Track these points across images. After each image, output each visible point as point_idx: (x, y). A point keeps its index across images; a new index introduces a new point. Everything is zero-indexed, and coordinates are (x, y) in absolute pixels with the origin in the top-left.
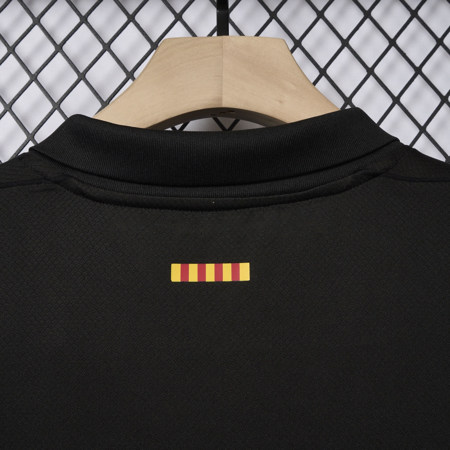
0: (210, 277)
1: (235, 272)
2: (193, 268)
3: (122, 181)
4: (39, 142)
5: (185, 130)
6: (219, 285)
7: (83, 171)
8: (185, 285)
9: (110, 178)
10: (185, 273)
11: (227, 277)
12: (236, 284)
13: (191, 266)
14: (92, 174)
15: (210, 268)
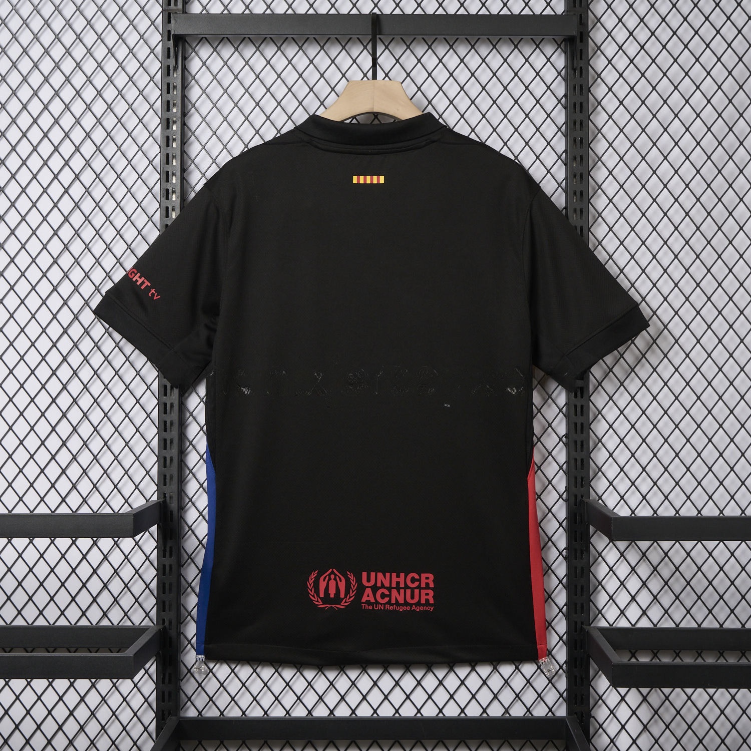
0: (368, 182)
1: (378, 180)
2: (362, 178)
3: (334, 142)
4: (297, 125)
5: (352, 122)
6: (372, 185)
7: (319, 139)
8: (358, 184)
9: (328, 141)
10: (358, 180)
11: (375, 182)
12: (378, 185)
13: (361, 177)
14: (322, 139)
15: (368, 178)
